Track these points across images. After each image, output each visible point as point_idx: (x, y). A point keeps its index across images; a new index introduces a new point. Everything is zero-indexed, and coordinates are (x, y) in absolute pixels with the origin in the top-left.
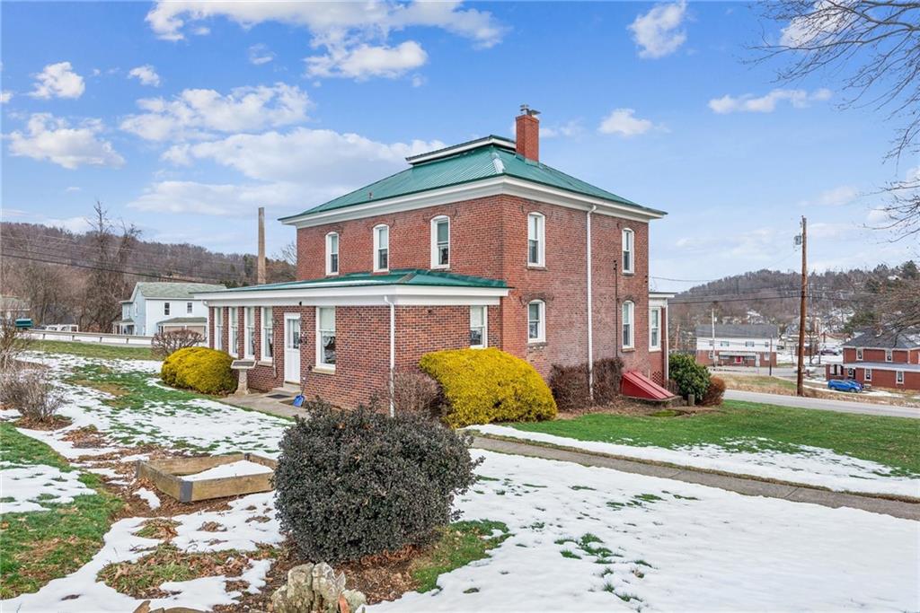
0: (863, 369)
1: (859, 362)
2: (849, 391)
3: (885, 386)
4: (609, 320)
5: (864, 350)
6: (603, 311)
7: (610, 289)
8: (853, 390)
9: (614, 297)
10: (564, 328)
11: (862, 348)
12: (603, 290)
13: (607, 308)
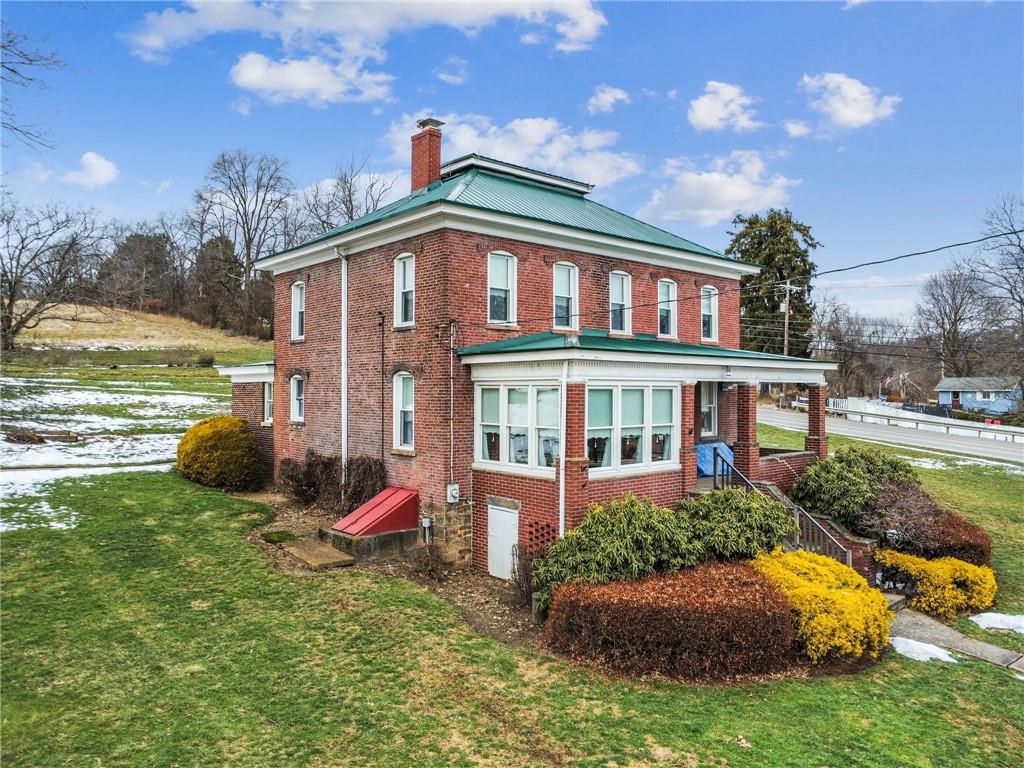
4: (372, 401)
6: (364, 388)
7: (374, 355)
9: (379, 368)
10: (319, 409)
12: (364, 358)
13: (370, 385)
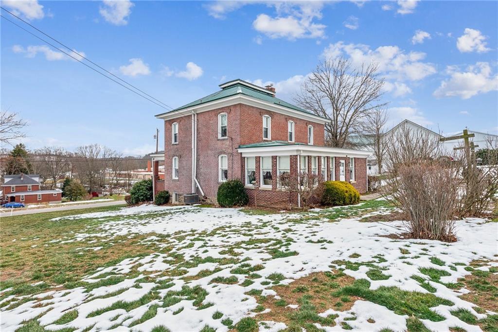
0: (20, 196)
1: (13, 193)
2: (20, 207)
3: (32, 203)
5: (16, 186)
8: (21, 207)
11: (15, 185)
